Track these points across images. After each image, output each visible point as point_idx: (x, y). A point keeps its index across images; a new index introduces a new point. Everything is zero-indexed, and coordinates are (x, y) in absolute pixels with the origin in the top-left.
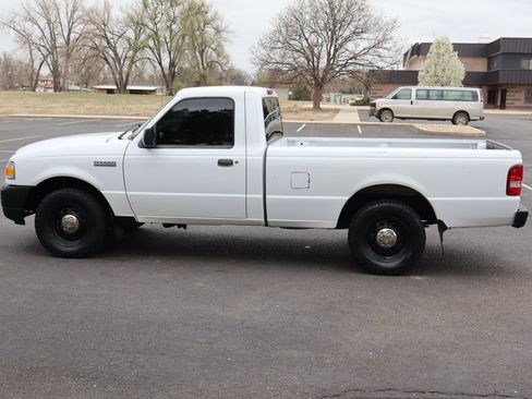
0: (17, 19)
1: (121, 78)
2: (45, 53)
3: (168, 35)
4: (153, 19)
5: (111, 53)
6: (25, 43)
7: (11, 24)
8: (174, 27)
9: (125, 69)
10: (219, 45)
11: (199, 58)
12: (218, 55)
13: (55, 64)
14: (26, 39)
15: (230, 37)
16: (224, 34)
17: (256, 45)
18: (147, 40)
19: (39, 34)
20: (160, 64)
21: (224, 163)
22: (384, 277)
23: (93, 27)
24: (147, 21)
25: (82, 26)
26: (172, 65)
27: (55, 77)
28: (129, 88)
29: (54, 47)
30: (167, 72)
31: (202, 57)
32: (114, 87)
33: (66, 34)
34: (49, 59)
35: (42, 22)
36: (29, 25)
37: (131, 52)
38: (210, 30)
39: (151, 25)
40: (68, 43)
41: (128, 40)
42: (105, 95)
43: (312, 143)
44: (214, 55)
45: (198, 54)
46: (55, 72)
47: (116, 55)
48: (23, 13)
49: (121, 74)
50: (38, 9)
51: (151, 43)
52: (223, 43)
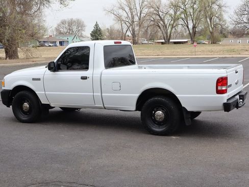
0: (115, 8)
1: (167, 36)
2: (129, 25)
3: (191, 11)
4: (183, 3)
5: (162, 22)
6: (119, 20)
7: (111, 12)
8: (195, 6)
9: (169, 31)
10: (221, 15)
11: (209, 23)
12: (220, 20)
13: (133, 30)
14: (119, 18)
15: (227, 9)
16: (224, 8)
17: (233, 14)
18: (180, 15)
19: (126, 15)
20: (188, 27)
21: (84, 78)
22: (157, 136)
23: (152, 10)
24: (180, 4)
25: (146, 10)
26: (194, 27)
27: (133, 37)
28: (171, 41)
29: (133, 22)
30: (191, 31)
31: (211, 22)
32: (164, 41)
33: (139, 14)
34: (130, 28)
35: (127, 9)
36: (121, 11)
37: (172, 22)
38: (215, 7)
39: (182, 7)
40: (140, 19)
41: (171, 15)
42: (161, 45)
43: (150, 68)
44: (218, 20)
45: (208, 20)
46: (134, 34)
47: (164, 23)
48: (118, 5)
49: (167, 34)
50: (125, 3)
51: (183, 16)
52: (223, 13)
